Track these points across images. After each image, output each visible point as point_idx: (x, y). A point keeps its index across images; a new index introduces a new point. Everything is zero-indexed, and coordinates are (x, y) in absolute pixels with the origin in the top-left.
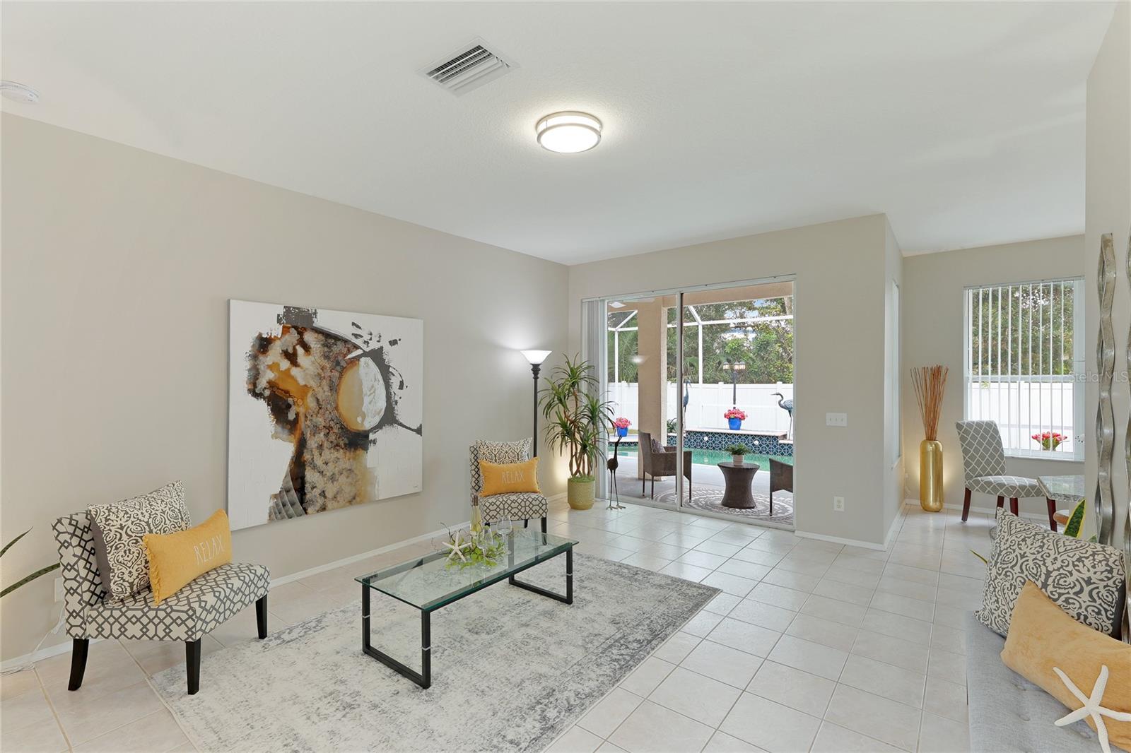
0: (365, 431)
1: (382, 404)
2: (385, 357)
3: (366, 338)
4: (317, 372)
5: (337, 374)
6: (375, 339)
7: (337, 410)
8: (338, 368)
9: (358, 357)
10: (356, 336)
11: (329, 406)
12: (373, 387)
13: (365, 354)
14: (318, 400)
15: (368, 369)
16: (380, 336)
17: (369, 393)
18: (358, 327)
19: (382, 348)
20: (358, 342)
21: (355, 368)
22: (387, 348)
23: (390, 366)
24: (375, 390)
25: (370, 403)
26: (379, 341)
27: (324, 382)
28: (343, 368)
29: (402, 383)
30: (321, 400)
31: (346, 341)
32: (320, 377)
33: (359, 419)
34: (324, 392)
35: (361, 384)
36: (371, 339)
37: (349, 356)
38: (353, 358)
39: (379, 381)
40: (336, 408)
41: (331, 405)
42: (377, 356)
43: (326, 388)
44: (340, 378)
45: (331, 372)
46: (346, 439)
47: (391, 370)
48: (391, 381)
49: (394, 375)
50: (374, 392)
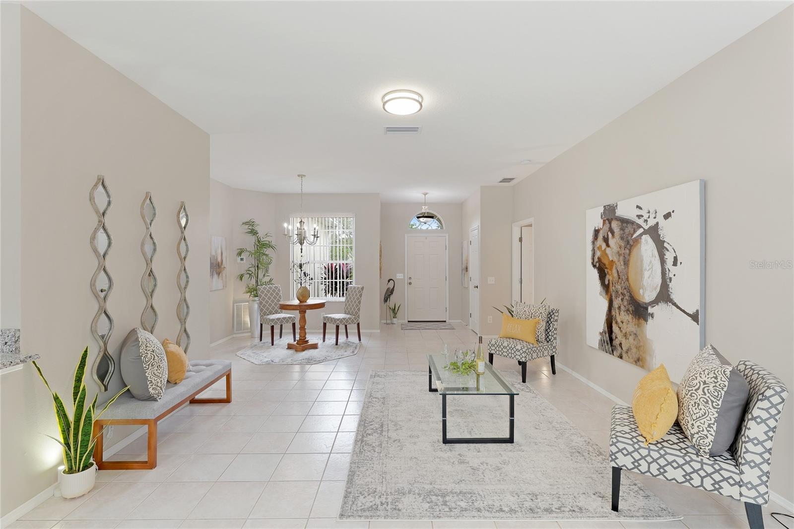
0: (646, 304)
1: (658, 281)
2: (660, 232)
3: (646, 217)
4: (617, 250)
5: (628, 251)
6: (652, 216)
7: (628, 281)
8: (628, 246)
9: (641, 235)
10: (639, 216)
11: (623, 277)
12: (651, 262)
13: (645, 232)
14: (618, 272)
15: (647, 246)
16: (656, 212)
17: (648, 269)
18: (640, 208)
19: (657, 223)
20: (640, 222)
21: (639, 245)
22: (662, 222)
23: (664, 241)
24: (652, 266)
25: (649, 278)
26: (655, 218)
27: (622, 258)
28: (631, 246)
29: (676, 259)
30: (619, 272)
31: (633, 223)
32: (620, 255)
33: (641, 291)
34: (620, 266)
35: (642, 261)
36: (649, 217)
37: (635, 236)
38: (638, 236)
39: (655, 257)
40: (627, 279)
41: (625, 277)
42: (654, 232)
43: (622, 263)
44: (629, 254)
45: (625, 250)
46: (633, 307)
47: (666, 245)
48: (666, 257)
49: (668, 251)
50: (652, 268)
